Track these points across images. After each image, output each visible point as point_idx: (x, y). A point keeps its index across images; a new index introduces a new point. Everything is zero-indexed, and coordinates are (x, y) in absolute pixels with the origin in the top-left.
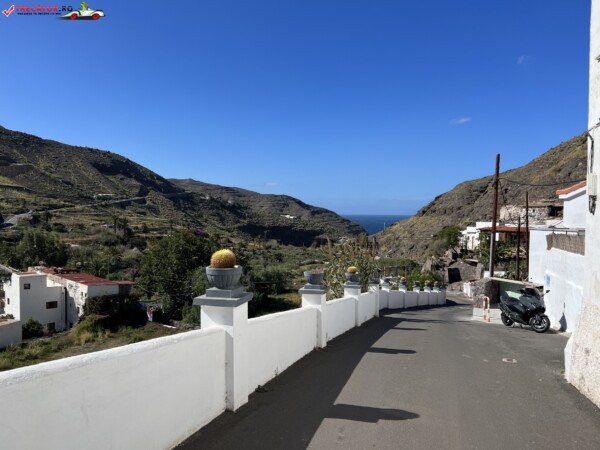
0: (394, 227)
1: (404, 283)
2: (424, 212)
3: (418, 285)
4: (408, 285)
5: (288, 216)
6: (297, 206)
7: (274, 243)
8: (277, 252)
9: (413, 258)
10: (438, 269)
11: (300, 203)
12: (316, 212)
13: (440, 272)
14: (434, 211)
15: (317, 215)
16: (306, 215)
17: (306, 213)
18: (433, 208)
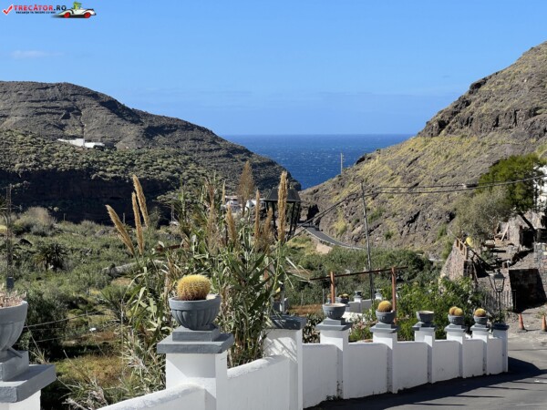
0: (367, 166)
1: (389, 318)
2: (442, 125)
3: (427, 321)
4: (399, 323)
5: (79, 142)
6: (104, 115)
7: (39, 216)
8: (47, 241)
9: (417, 248)
10: (482, 274)
11: (112, 105)
12: (156, 129)
13: (488, 283)
14: (469, 122)
15: (160, 138)
16: (128, 139)
17: (131, 132)
18: (465, 113)
